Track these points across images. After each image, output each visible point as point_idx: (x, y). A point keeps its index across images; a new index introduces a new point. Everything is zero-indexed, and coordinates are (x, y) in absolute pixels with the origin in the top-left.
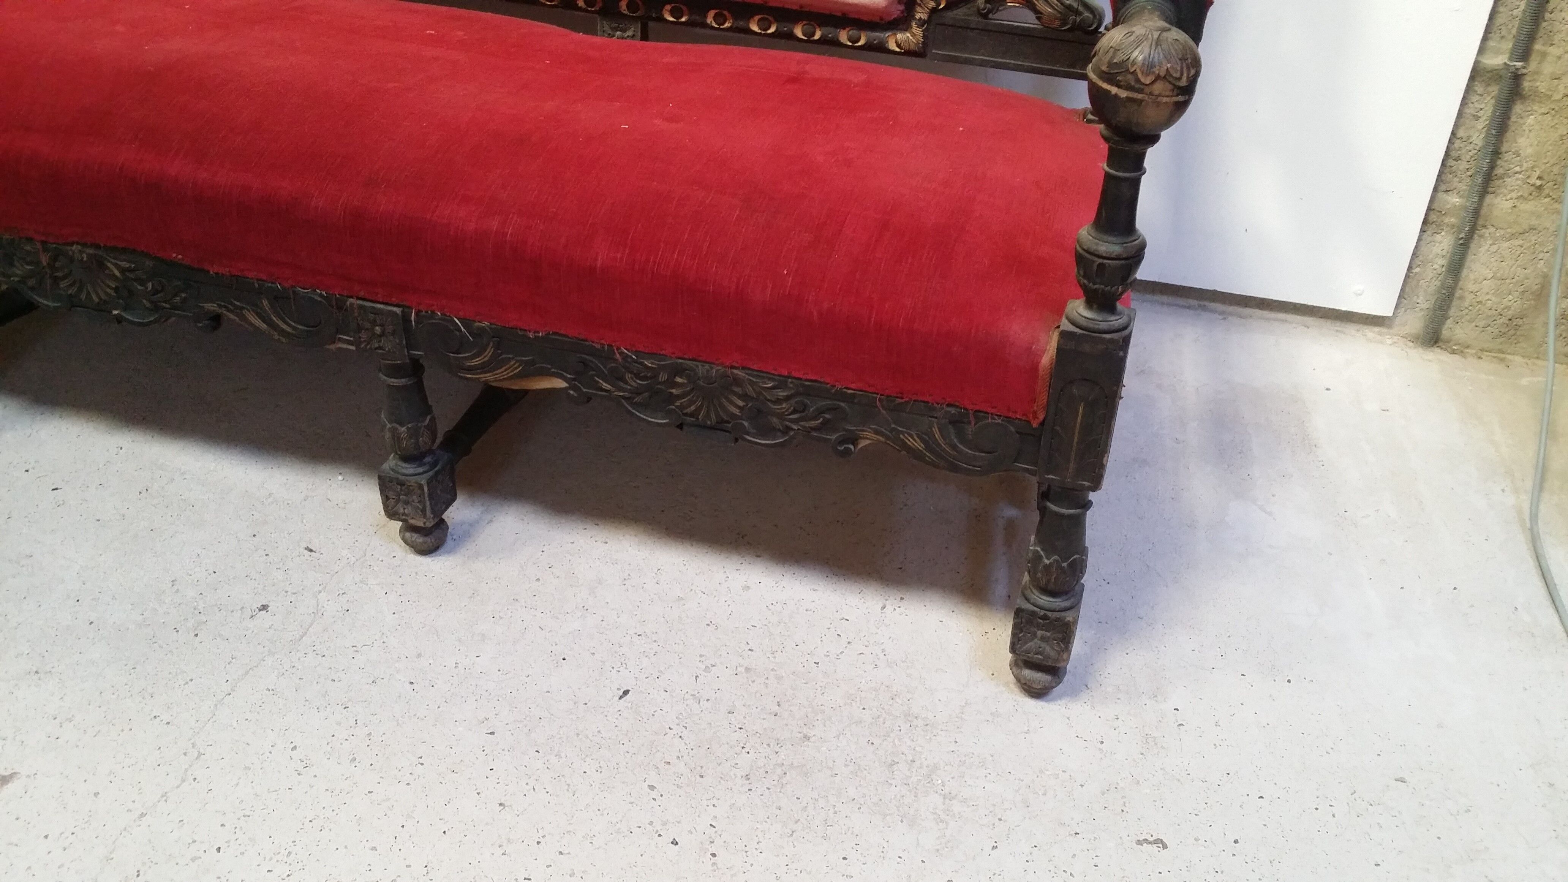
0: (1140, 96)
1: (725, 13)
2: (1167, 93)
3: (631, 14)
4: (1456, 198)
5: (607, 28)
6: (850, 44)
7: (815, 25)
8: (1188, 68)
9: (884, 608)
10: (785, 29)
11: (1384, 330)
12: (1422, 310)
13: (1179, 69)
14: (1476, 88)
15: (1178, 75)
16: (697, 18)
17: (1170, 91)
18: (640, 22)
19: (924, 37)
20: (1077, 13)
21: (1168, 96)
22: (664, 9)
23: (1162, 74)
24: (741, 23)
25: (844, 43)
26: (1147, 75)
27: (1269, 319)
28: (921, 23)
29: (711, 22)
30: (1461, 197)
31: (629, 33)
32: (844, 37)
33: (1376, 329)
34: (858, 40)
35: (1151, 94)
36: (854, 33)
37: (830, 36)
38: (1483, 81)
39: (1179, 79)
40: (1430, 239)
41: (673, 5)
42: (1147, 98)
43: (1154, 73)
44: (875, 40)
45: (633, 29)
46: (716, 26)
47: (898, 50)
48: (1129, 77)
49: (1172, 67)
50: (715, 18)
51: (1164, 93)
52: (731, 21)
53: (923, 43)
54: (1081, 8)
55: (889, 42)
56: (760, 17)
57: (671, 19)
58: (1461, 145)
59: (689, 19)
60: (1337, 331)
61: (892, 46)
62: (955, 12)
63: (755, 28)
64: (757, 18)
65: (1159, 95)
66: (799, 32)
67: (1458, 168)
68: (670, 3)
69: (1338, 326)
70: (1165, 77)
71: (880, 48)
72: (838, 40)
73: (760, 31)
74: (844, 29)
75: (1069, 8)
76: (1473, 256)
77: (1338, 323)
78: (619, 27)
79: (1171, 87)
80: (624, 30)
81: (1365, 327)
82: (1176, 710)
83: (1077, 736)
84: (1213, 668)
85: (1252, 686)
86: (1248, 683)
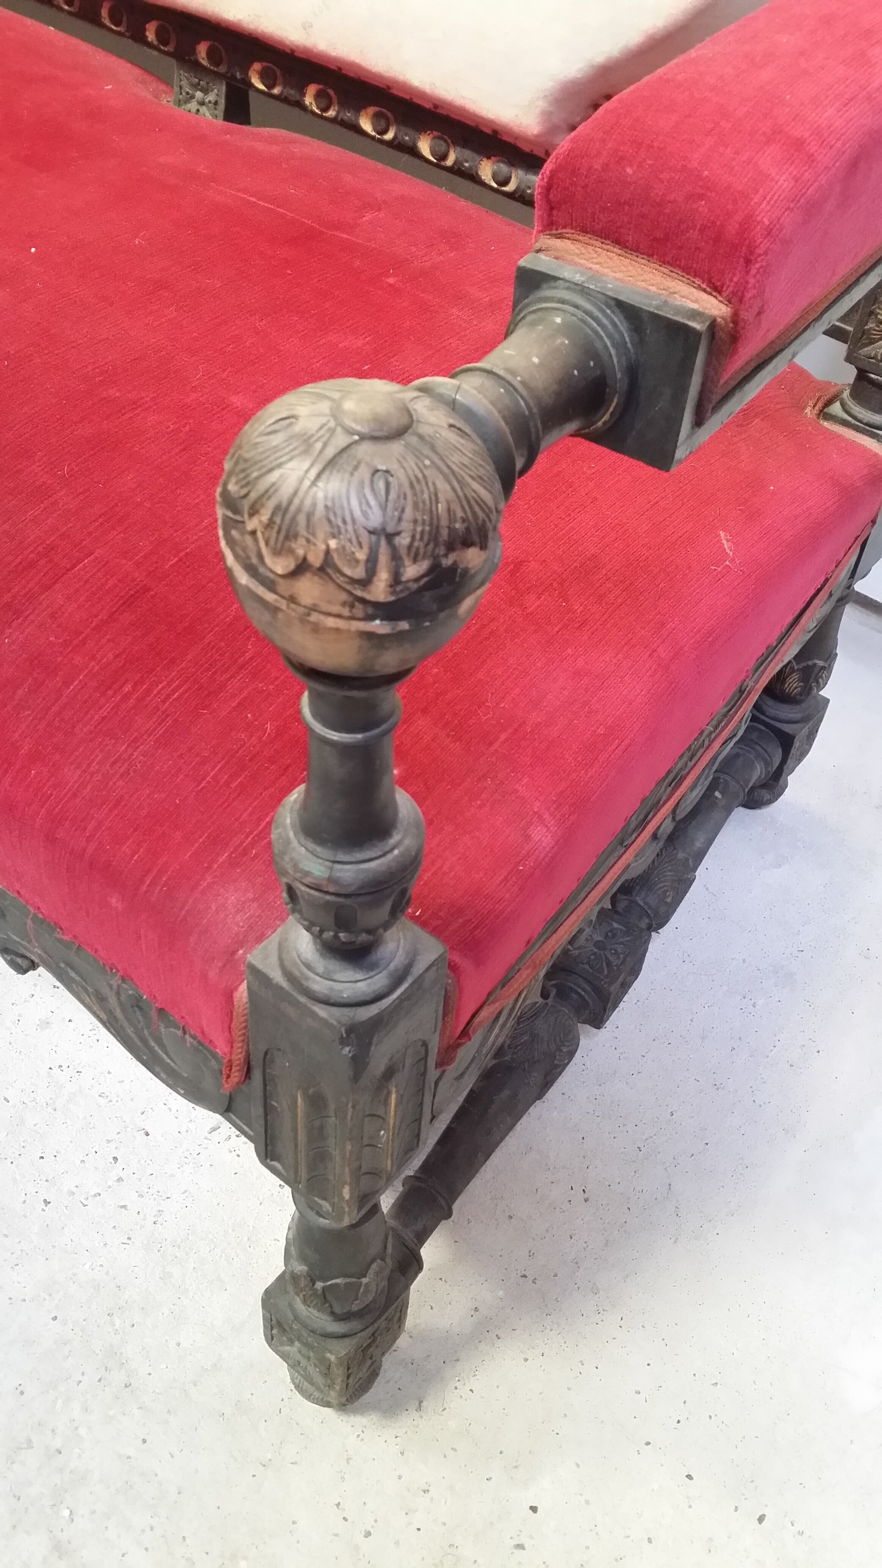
0: (270, 597)
1: (331, 92)
2: (336, 609)
3: (212, 68)
5: (184, 83)
6: (495, 185)
7: (449, 141)
8: (395, 557)
9: (214, 1129)
10: (407, 138)
13: (361, 555)
15: (359, 572)
16: (292, 93)
17: (344, 604)
18: (224, 83)
21: (338, 616)
22: (252, 69)
23: (316, 560)
24: (348, 115)
25: (486, 182)
26: (277, 552)
29: (311, 104)
31: (211, 97)
32: (487, 170)
34: (506, 182)
35: (292, 599)
36: (504, 168)
37: (467, 165)
39: (365, 582)
41: (265, 64)
42: (284, 607)
43: (291, 551)
44: (529, 188)
45: (216, 91)
46: (317, 111)
48: (249, 540)
49: (342, 549)
50: (318, 96)
51: (325, 607)
52: (336, 108)
56: (377, 109)
57: (261, 87)
59: (282, 93)
63: (366, 125)
64: (371, 110)
65: (314, 609)
66: (425, 146)
68: (260, 60)
70: (322, 569)
72: (477, 173)
73: (373, 133)
74: (489, 158)
78: (199, 84)
79: (344, 596)
80: (206, 91)
82: (534, 1509)
83: (338, 1505)
84: (648, 1444)
85: (690, 1507)
86: (688, 1497)
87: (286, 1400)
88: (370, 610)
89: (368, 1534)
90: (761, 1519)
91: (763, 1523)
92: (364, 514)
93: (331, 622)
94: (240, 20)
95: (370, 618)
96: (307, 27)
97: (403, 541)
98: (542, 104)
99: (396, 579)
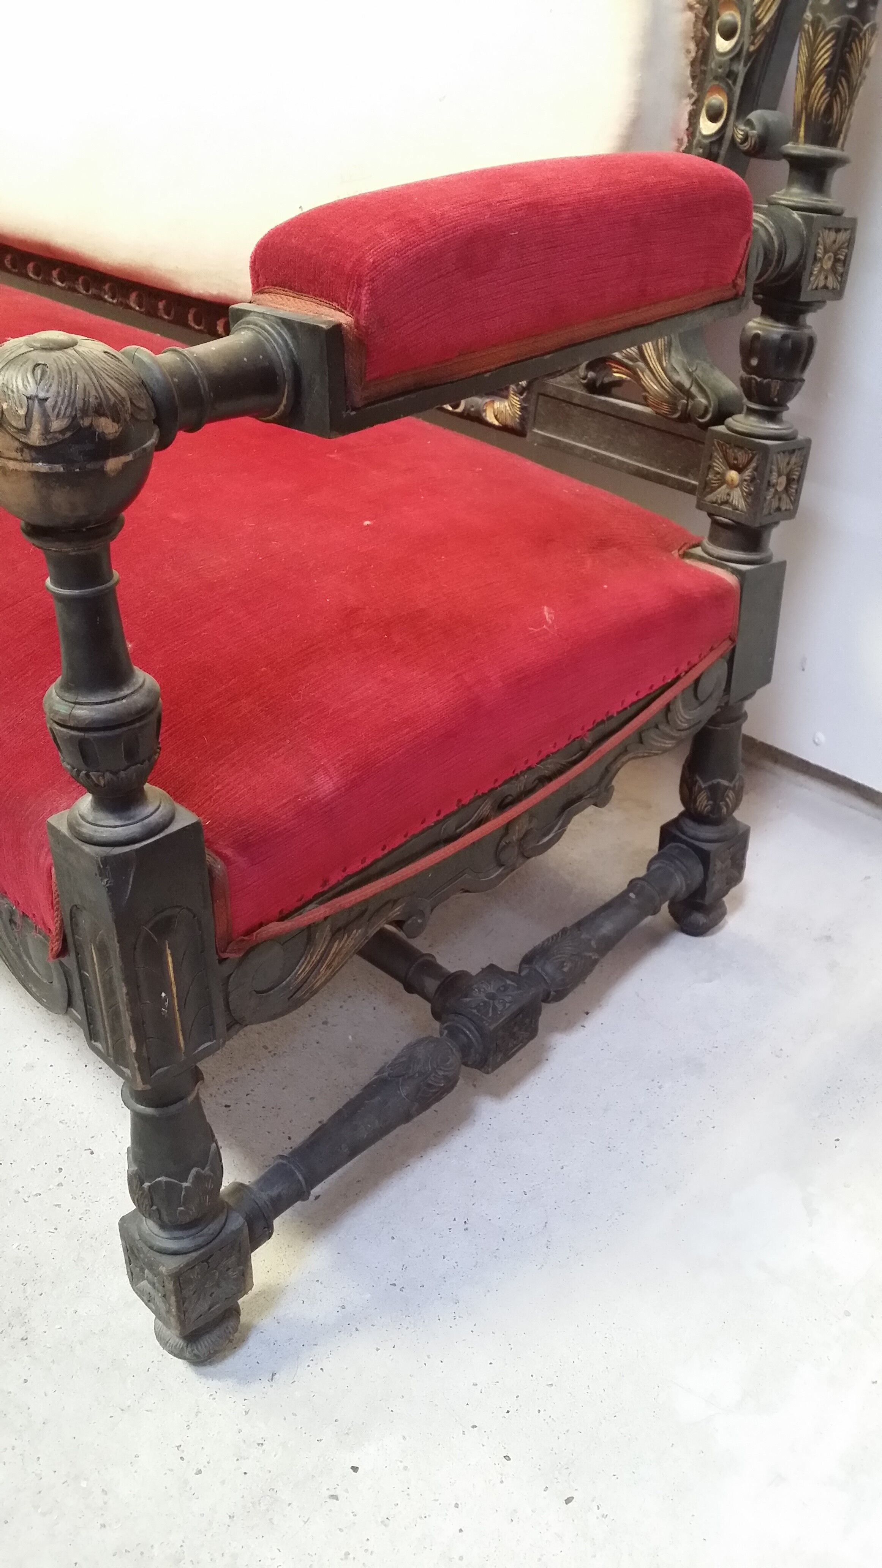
2: (13, 454)
8: (45, 414)
13: (22, 412)
15: (21, 424)
17: (17, 450)
19: (523, 409)
20: (689, 395)
28: (520, 391)
39: (26, 431)
44: (472, 407)
47: (496, 423)
49: (11, 410)
51: (6, 453)
53: (522, 418)
54: (694, 390)
55: (488, 412)
61: (490, 418)
65: (1, 456)
71: (475, 419)
75: (679, 386)
82: (355, 1469)
83: (179, 1447)
84: (474, 1427)
85: (502, 1482)
86: (502, 1475)
87: (156, 1362)
88: (34, 454)
89: (199, 1472)
90: (568, 1501)
91: (570, 1504)
92: (25, 387)
93: (12, 465)
95: (34, 460)
97: (49, 404)
99: (46, 430)
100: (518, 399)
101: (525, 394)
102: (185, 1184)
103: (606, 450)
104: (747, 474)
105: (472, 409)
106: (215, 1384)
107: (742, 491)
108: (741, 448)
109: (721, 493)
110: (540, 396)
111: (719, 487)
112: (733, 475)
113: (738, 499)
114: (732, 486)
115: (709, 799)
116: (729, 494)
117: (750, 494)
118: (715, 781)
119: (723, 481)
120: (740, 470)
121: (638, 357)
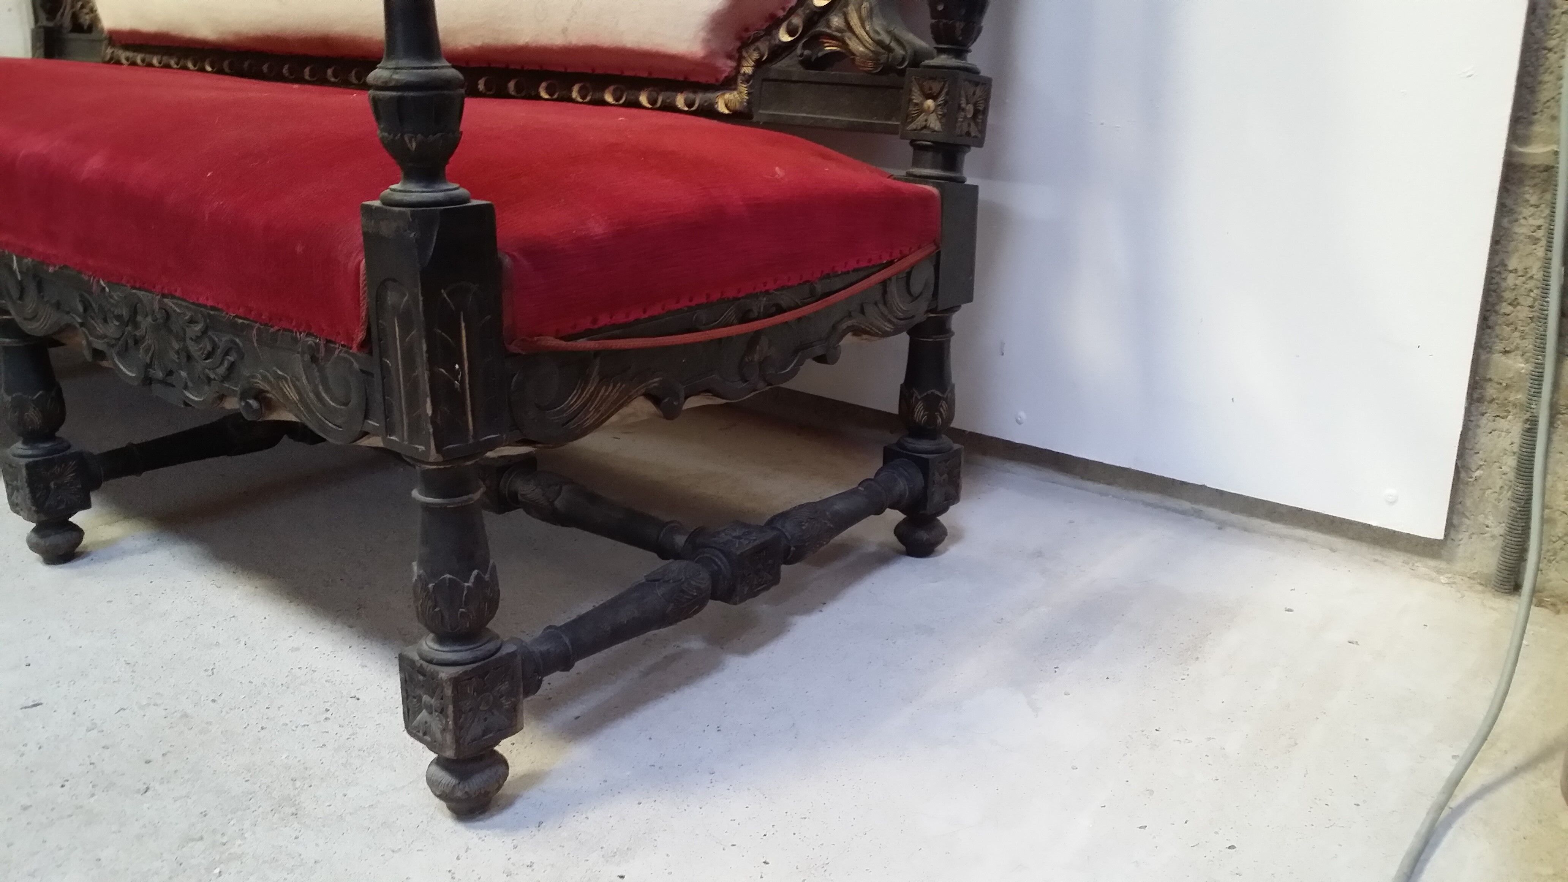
1: (586, 88)
4: (1521, 363)
6: (687, 109)
7: (659, 91)
10: (633, 98)
11: (1442, 565)
12: (1493, 537)
14: (1527, 196)
16: (565, 93)
19: (749, 94)
20: (888, 49)
22: (540, 87)
24: (597, 96)
25: (681, 108)
27: (1282, 537)
28: (748, 79)
29: (576, 96)
30: (1527, 361)
32: (680, 101)
33: (1432, 563)
34: (693, 104)
36: (691, 96)
37: (669, 101)
38: (1535, 185)
40: (1491, 425)
41: (549, 82)
46: (580, 99)
47: (727, 112)
50: (580, 91)
52: (591, 93)
53: (749, 102)
54: (893, 45)
55: (719, 103)
56: (614, 86)
57: (546, 97)
58: (1517, 282)
59: (558, 95)
60: (1376, 561)
61: (722, 108)
62: (779, 64)
63: (609, 98)
64: (612, 88)
66: (644, 99)
67: (1517, 317)
68: (545, 80)
69: (1378, 553)
71: (709, 112)
72: (675, 105)
73: (613, 102)
74: (682, 92)
75: (879, 43)
76: (1559, 455)
77: (1378, 550)
81: (1416, 558)
82: (621, 877)
84: (734, 845)
94: (527, 43)
96: (565, 31)
98: (702, 34)
100: (745, 86)
101: (751, 82)
102: (466, 584)
103: (822, 114)
104: (940, 100)
105: (706, 104)
106: (482, 833)
107: (937, 115)
108: (932, 78)
109: (919, 121)
110: (765, 83)
111: (918, 116)
112: (930, 103)
113: (934, 123)
114: (928, 112)
115: (925, 409)
116: (926, 121)
117: (944, 115)
118: (929, 392)
119: (921, 111)
120: (934, 98)
121: (845, 28)
